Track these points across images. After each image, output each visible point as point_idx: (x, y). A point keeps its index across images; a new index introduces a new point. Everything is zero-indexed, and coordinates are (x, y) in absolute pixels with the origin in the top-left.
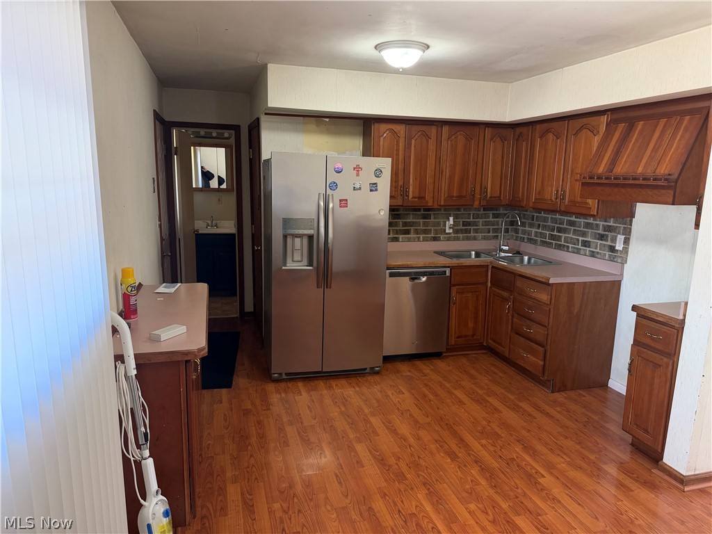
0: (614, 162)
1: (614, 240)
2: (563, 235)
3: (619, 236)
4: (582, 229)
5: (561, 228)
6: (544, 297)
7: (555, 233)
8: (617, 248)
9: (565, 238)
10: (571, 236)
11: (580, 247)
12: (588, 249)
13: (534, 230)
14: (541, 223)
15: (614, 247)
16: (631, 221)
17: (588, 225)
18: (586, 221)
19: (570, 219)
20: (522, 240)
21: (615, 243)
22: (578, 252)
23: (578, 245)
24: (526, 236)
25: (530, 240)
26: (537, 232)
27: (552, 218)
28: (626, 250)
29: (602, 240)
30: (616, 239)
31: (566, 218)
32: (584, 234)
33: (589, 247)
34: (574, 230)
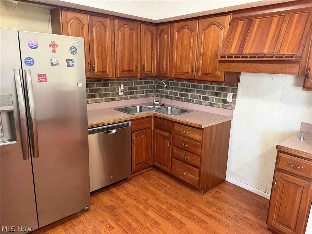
0: (242, 45)
1: (226, 96)
2: (189, 94)
3: (229, 94)
4: (202, 90)
5: (188, 89)
6: (197, 137)
7: (184, 92)
8: (227, 101)
9: (191, 95)
10: (195, 94)
11: (201, 100)
12: (207, 102)
13: (169, 91)
14: (174, 87)
15: (226, 100)
16: (237, 84)
17: (206, 87)
18: (205, 85)
19: (193, 84)
20: (162, 96)
21: (226, 98)
22: (200, 103)
23: (200, 99)
24: (164, 95)
25: (167, 97)
26: (171, 92)
27: (181, 83)
28: (234, 102)
29: (217, 96)
30: (227, 95)
31: (191, 83)
32: (204, 93)
33: (208, 100)
34: (197, 90)
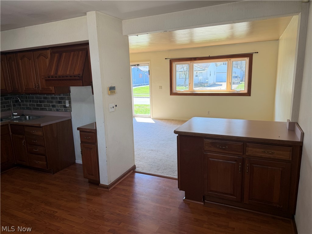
0: (57, 70)
1: (65, 103)
2: (43, 104)
3: (66, 101)
4: (50, 100)
5: (41, 101)
6: (40, 133)
7: (39, 103)
8: (67, 106)
10: (46, 103)
11: (51, 108)
12: (55, 108)
13: (28, 103)
14: (31, 100)
15: (66, 106)
16: (70, 94)
17: (52, 98)
18: (51, 96)
19: (44, 96)
20: (24, 109)
21: (66, 104)
22: (51, 110)
23: (50, 107)
24: (25, 107)
25: (28, 108)
26: (30, 104)
27: (36, 97)
28: (70, 106)
29: (60, 104)
30: (65, 102)
31: (42, 96)
32: (52, 102)
33: (55, 107)
34: (47, 101)
